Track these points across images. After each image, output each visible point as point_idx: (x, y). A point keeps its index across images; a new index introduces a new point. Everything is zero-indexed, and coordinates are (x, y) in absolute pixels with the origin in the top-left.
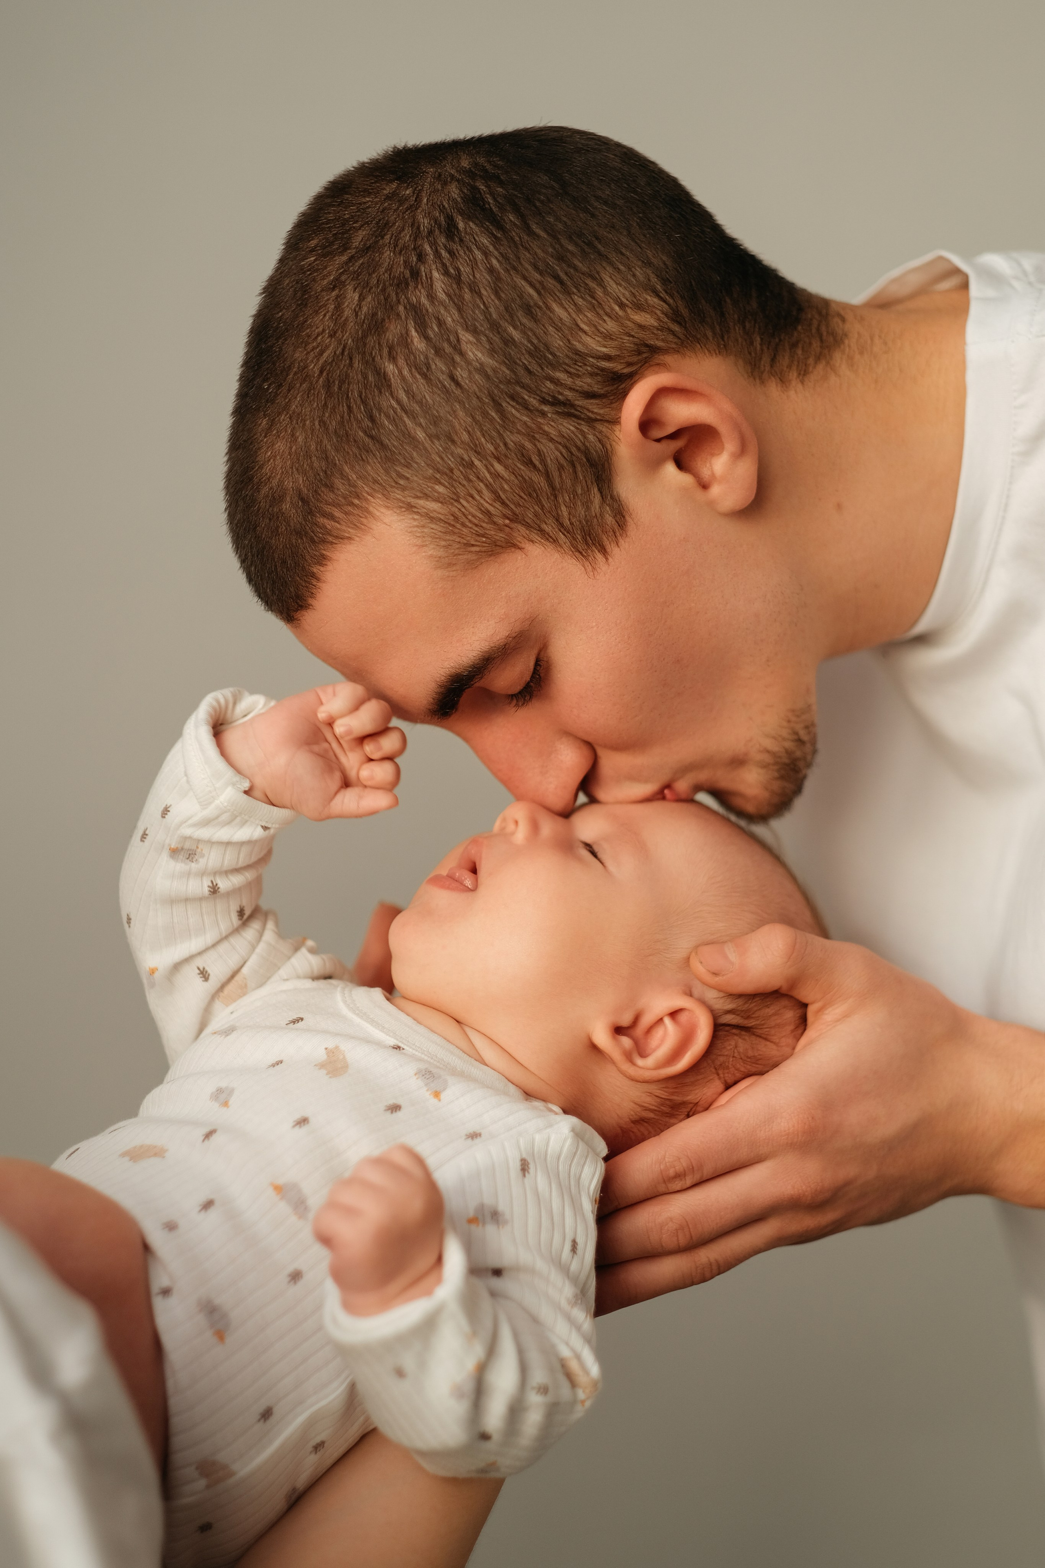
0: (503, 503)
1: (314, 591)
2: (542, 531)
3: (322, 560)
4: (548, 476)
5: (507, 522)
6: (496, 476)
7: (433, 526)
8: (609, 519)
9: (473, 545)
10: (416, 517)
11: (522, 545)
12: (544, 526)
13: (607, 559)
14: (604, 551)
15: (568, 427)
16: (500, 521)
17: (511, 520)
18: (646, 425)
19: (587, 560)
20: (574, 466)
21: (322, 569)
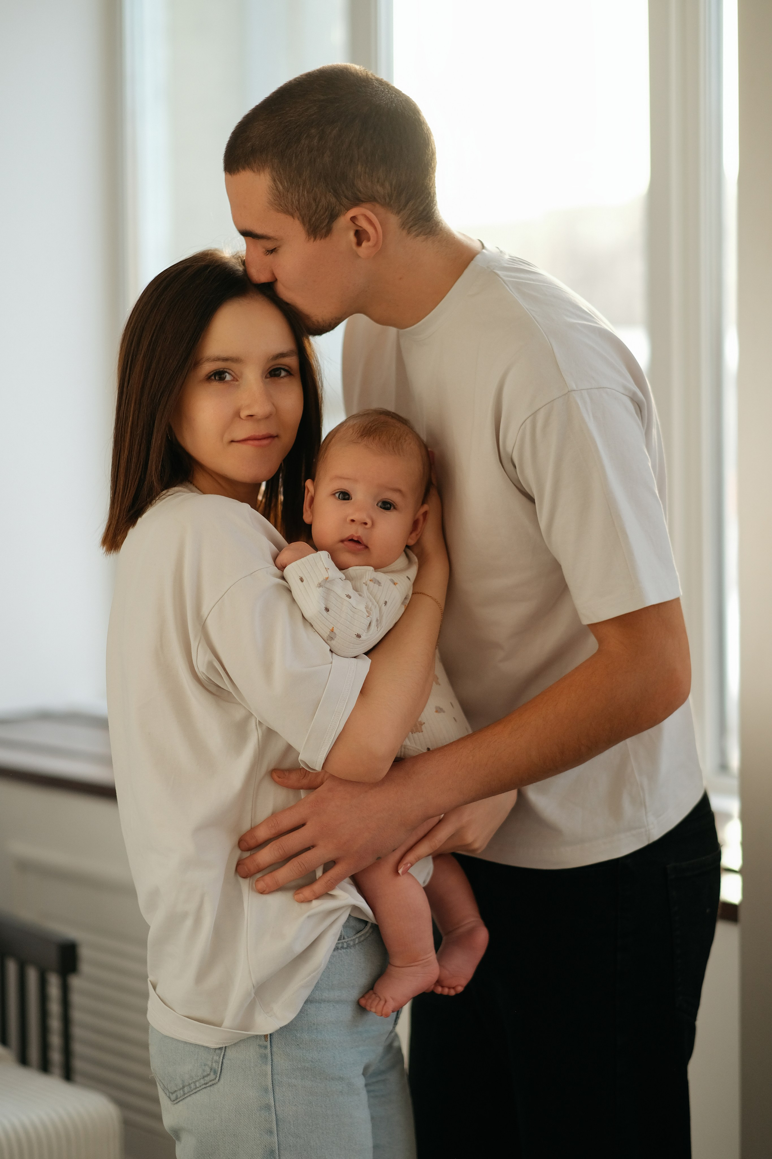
0: (299, 204)
1: (235, 174)
2: (303, 219)
3: (244, 168)
4: (317, 207)
5: (296, 209)
6: (303, 195)
7: (276, 192)
8: (324, 231)
9: (282, 206)
10: (274, 185)
11: (295, 218)
12: (305, 218)
13: (314, 241)
14: (315, 238)
15: (333, 200)
16: (294, 207)
17: (297, 210)
18: (353, 219)
19: (309, 237)
20: (326, 211)
21: (241, 171)
